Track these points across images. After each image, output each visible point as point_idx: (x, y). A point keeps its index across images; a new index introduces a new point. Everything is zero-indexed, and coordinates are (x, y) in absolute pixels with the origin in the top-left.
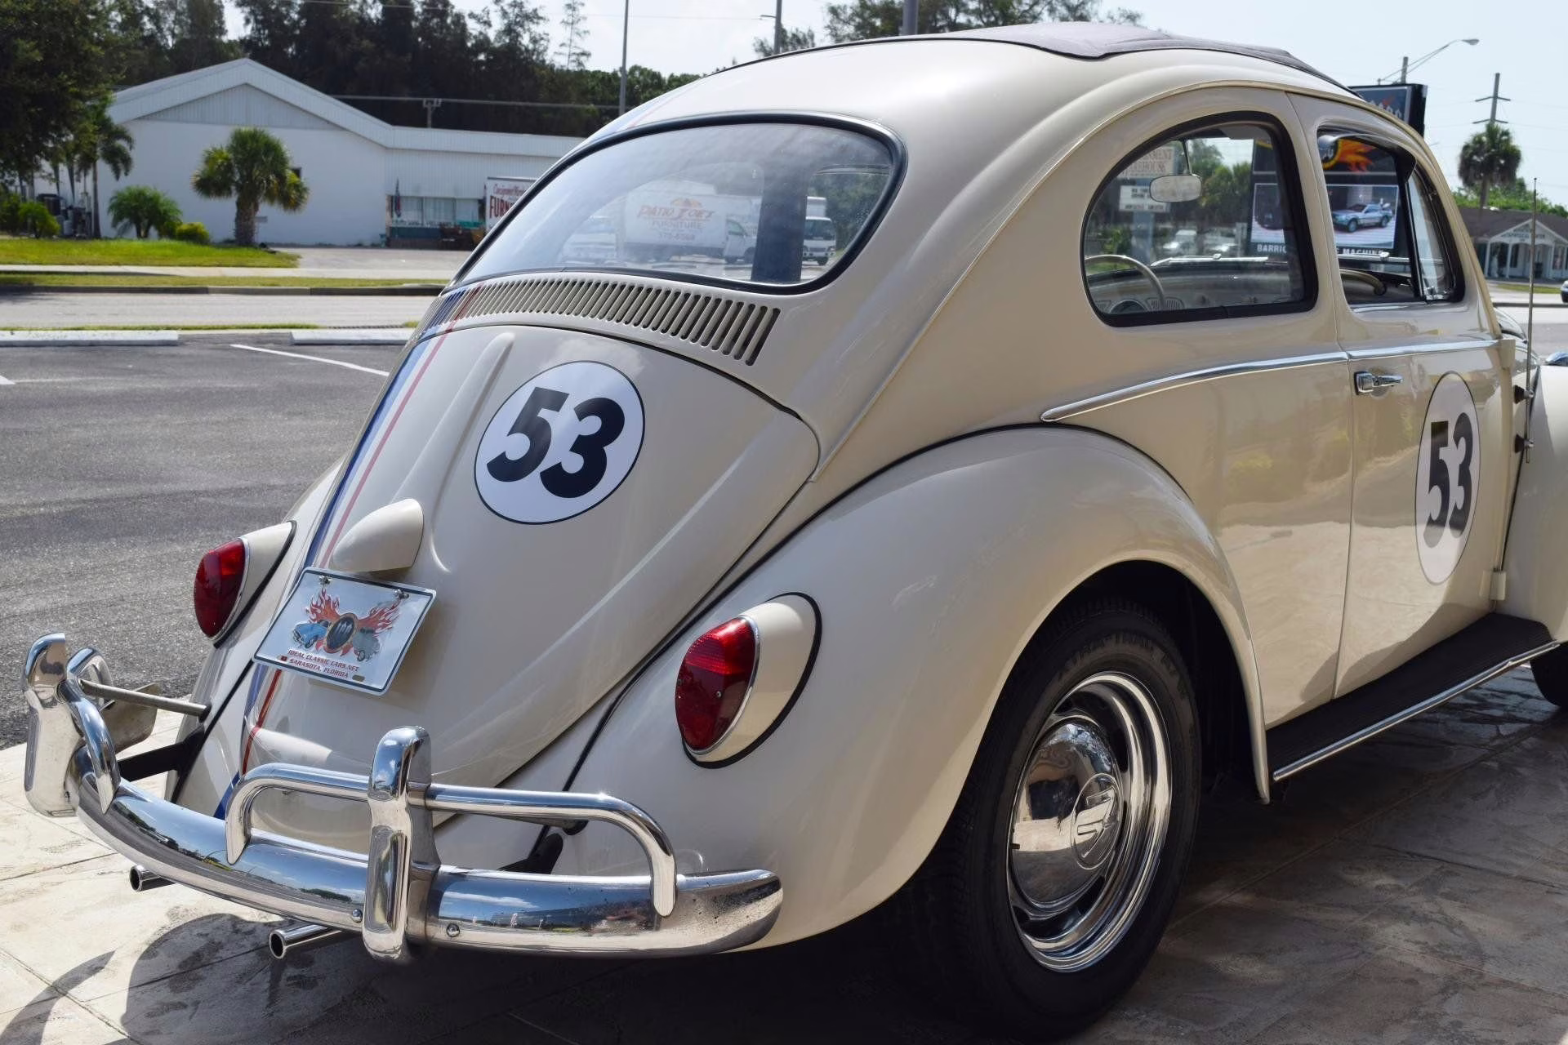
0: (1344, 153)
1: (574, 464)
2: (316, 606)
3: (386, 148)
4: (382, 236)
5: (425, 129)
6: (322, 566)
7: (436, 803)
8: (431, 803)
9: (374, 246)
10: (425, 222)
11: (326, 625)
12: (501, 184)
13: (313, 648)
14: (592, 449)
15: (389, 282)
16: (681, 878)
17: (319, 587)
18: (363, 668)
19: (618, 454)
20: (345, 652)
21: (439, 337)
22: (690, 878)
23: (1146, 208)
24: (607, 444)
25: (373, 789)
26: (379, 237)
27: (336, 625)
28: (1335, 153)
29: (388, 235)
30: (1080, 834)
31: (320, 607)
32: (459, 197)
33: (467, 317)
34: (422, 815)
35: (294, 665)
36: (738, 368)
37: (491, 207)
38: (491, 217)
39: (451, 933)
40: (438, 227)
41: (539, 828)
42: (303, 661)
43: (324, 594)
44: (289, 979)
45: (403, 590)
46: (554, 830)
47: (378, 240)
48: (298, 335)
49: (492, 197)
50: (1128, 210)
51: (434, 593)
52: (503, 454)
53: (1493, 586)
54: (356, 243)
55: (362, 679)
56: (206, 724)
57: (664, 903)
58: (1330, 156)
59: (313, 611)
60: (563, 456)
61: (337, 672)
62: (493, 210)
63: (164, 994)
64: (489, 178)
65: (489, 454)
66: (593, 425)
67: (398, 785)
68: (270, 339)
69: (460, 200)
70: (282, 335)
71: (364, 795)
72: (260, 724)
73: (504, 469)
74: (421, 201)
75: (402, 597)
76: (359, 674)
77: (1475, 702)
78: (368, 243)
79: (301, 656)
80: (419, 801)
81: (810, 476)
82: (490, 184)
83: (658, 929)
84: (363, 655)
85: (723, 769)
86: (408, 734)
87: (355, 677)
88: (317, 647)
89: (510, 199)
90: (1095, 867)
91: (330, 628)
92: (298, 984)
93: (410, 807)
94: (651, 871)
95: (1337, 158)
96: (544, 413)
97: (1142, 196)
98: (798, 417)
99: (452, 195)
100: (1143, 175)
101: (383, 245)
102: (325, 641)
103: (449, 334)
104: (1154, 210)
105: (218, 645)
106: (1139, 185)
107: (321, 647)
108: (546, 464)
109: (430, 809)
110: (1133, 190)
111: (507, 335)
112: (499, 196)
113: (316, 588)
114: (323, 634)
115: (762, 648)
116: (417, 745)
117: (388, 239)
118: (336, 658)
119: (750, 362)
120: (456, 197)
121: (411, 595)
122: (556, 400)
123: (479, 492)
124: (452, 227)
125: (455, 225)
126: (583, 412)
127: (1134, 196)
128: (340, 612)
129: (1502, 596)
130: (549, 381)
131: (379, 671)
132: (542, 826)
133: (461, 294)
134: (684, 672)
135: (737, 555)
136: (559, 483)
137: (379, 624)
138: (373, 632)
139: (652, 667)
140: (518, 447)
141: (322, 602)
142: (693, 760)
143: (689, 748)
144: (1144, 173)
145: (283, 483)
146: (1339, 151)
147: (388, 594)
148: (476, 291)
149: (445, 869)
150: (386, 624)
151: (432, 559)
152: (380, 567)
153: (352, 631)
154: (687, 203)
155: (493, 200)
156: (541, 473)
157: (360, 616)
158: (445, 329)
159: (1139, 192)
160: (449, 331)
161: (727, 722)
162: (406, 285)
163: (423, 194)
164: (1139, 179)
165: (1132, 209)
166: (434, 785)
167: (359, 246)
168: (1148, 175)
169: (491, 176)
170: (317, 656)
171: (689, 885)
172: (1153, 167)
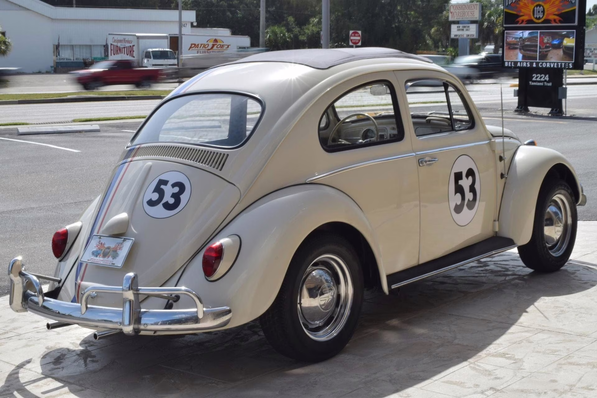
0: (548, 15)
1: (172, 201)
2: (98, 245)
3: (52, 19)
4: (52, 67)
5: (72, 8)
6: (98, 233)
7: (140, 292)
8: (138, 292)
9: (48, 73)
10: (75, 58)
11: (102, 250)
12: (116, 37)
13: (98, 257)
14: (177, 197)
15: (60, 95)
16: (205, 309)
17: (98, 240)
18: (115, 261)
19: (184, 198)
20: (108, 257)
21: (128, 163)
22: (207, 309)
23: (465, 36)
24: (181, 195)
25: (123, 290)
26: (50, 67)
27: (104, 250)
28: (544, 14)
29: (55, 66)
30: (321, 301)
31: (99, 245)
32: (94, 44)
33: (137, 157)
34: (137, 295)
35: (93, 262)
36: (217, 172)
37: (111, 50)
38: (111, 55)
39: (145, 326)
40: (82, 61)
41: (166, 300)
42: (95, 261)
43: (100, 241)
44: (89, 361)
45: (124, 239)
46: (171, 301)
47: (50, 69)
48: (22, 129)
49: (111, 44)
50: (455, 37)
51: (134, 239)
52: (151, 199)
53: (494, 226)
54: (38, 71)
55: (114, 264)
56: (61, 284)
57: (200, 316)
58: (541, 16)
59: (97, 247)
60: (168, 199)
61: (106, 263)
62: (112, 51)
63: (52, 366)
64: (109, 34)
65: (147, 199)
66: (176, 189)
67: (130, 288)
68: (6, 132)
69: (94, 46)
70: (12, 130)
71: (121, 292)
72: (82, 280)
73: (151, 203)
74: (72, 47)
75: (124, 241)
76: (113, 263)
77: (504, 270)
78: (44, 71)
79: (95, 259)
80: (136, 292)
81: (238, 202)
82: (111, 37)
83: (199, 323)
84: (114, 258)
85: (215, 282)
86: (131, 274)
87: (112, 264)
88: (100, 256)
89: (121, 45)
90: (327, 311)
91: (103, 251)
92: (93, 362)
93: (134, 294)
94: (196, 307)
95: (544, 17)
96: (162, 187)
97: (463, 30)
98: (235, 185)
99: (88, 43)
100: (463, 18)
101: (53, 72)
102: (102, 255)
103: (131, 162)
104: (469, 37)
105: (60, 261)
106: (462, 23)
107: (101, 256)
108: (164, 201)
109: (138, 294)
110: (458, 27)
111: (150, 163)
112: (115, 44)
113: (97, 240)
114: (101, 253)
115: (225, 249)
116: (134, 277)
117: (55, 68)
118: (106, 259)
119: (221, 170)
120: (92, 44)
121: (127, 240)
122: (165, 182)
123: (145, 210)
124: (90, 61)
125: (92, 60)
126: (174, 185)
127: (459, 30)
128: (106, 246)
129: (497, 230)
130: (163, 177)
131: (119, 262)
132: (167, 300)
133: (134, 149)
134: (204, 257)
135: (219, 224)
136: (168, 206)
137: (118, 249)
138: (116, 251)
139: (196, 257)
140: (155, 196)
141: (100, 243)
142: (207, 280)
143: (206, 277)
144: (463, 17)
145: (37, 206)
146: (546, 14)
147: (119, 240)
148: (139, 148)
149: (142, 310)
150: (120, 249)
151: (132, 230)
152: (116, 233)
153: (110, 251)
154: (216, 41)
155: (112, 46)
156: (163, 204)
157: (112, 247)
158: (130, 160)
159: (461, 28)
160: (131, 161)
161: (216, 270)
162: (69, 97)
163: (73, 43)
164: (461, 21)
165: (457, 37)
166: (139, 288)
167: (40, 73)
168: (465, 18)
169: (110, 33)
170: (100, 259)
171: (206, 311)
172: (468, 14)
